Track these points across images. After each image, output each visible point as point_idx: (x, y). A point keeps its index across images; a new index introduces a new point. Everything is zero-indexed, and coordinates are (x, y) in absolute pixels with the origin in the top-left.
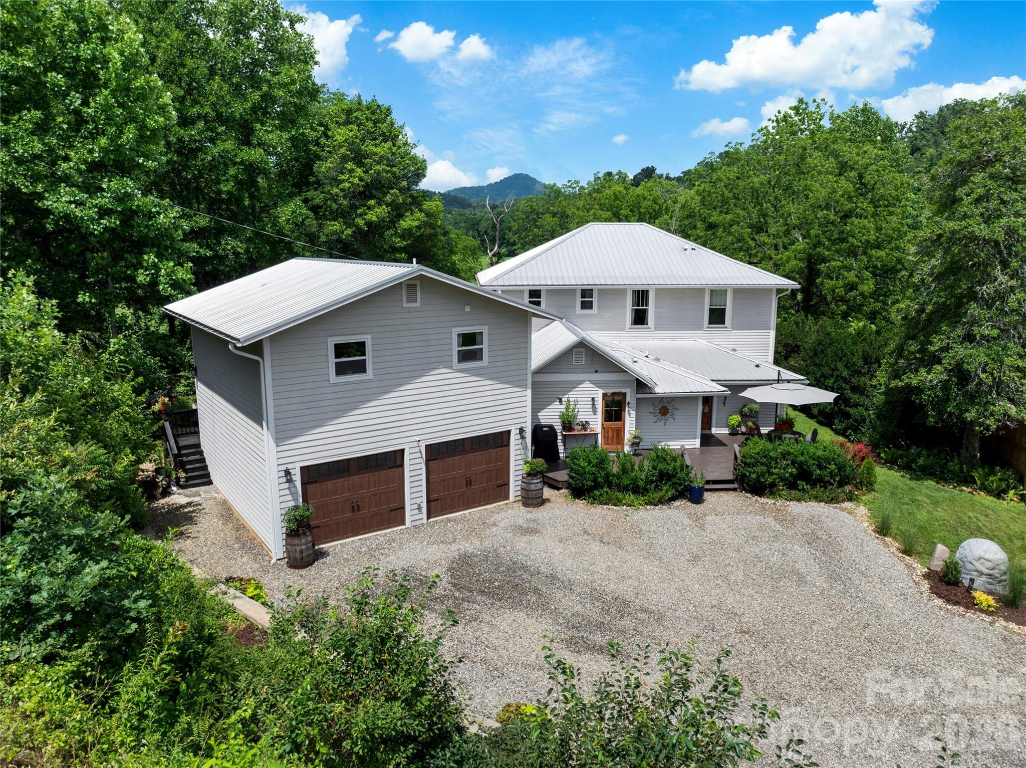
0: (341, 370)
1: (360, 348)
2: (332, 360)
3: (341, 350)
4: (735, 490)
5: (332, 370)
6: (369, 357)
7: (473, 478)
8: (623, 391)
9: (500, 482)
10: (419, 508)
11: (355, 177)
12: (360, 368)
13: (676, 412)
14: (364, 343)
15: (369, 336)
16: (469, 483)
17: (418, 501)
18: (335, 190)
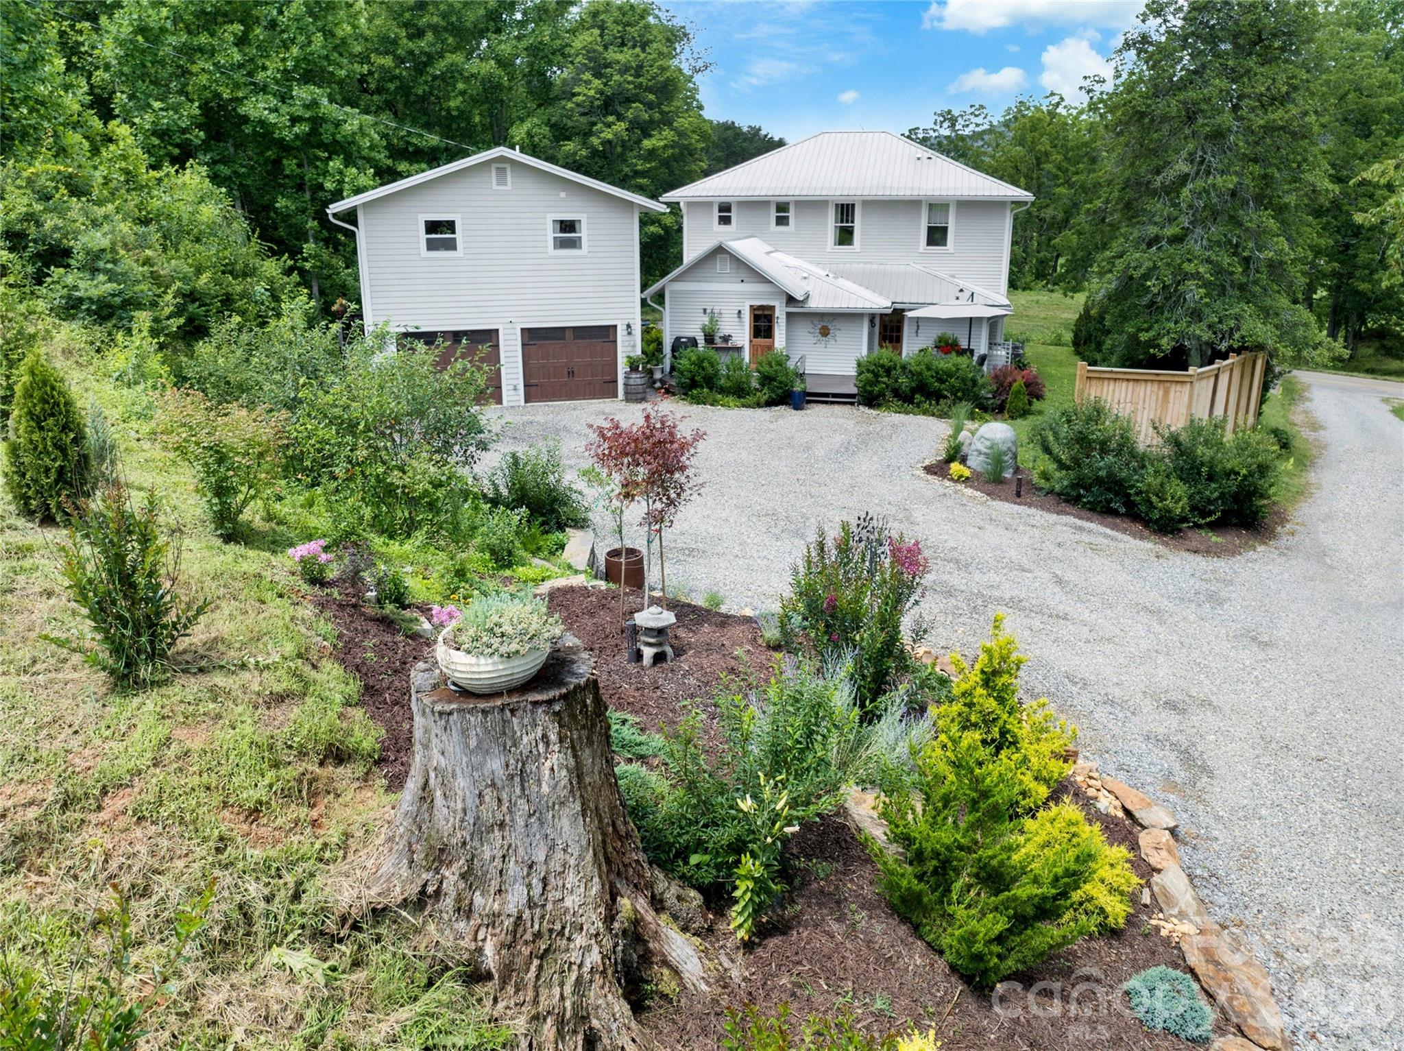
0: (432, 245)
1: (450, 226)
2: (423, 236)
3: (432, 227)
4: (852, 404)
5: (423, 245)
6: (459, 235)
7: (576, 369)
8: (771, 303)
9: (607, 378)
10: (515, 389)
11: (590, 89)
12: (451, 245)
13: (838, 333)
14: (453, 222)
15: (459, 216)
16: (571, 373)
17: (515, 382)
18: (570, 105)
